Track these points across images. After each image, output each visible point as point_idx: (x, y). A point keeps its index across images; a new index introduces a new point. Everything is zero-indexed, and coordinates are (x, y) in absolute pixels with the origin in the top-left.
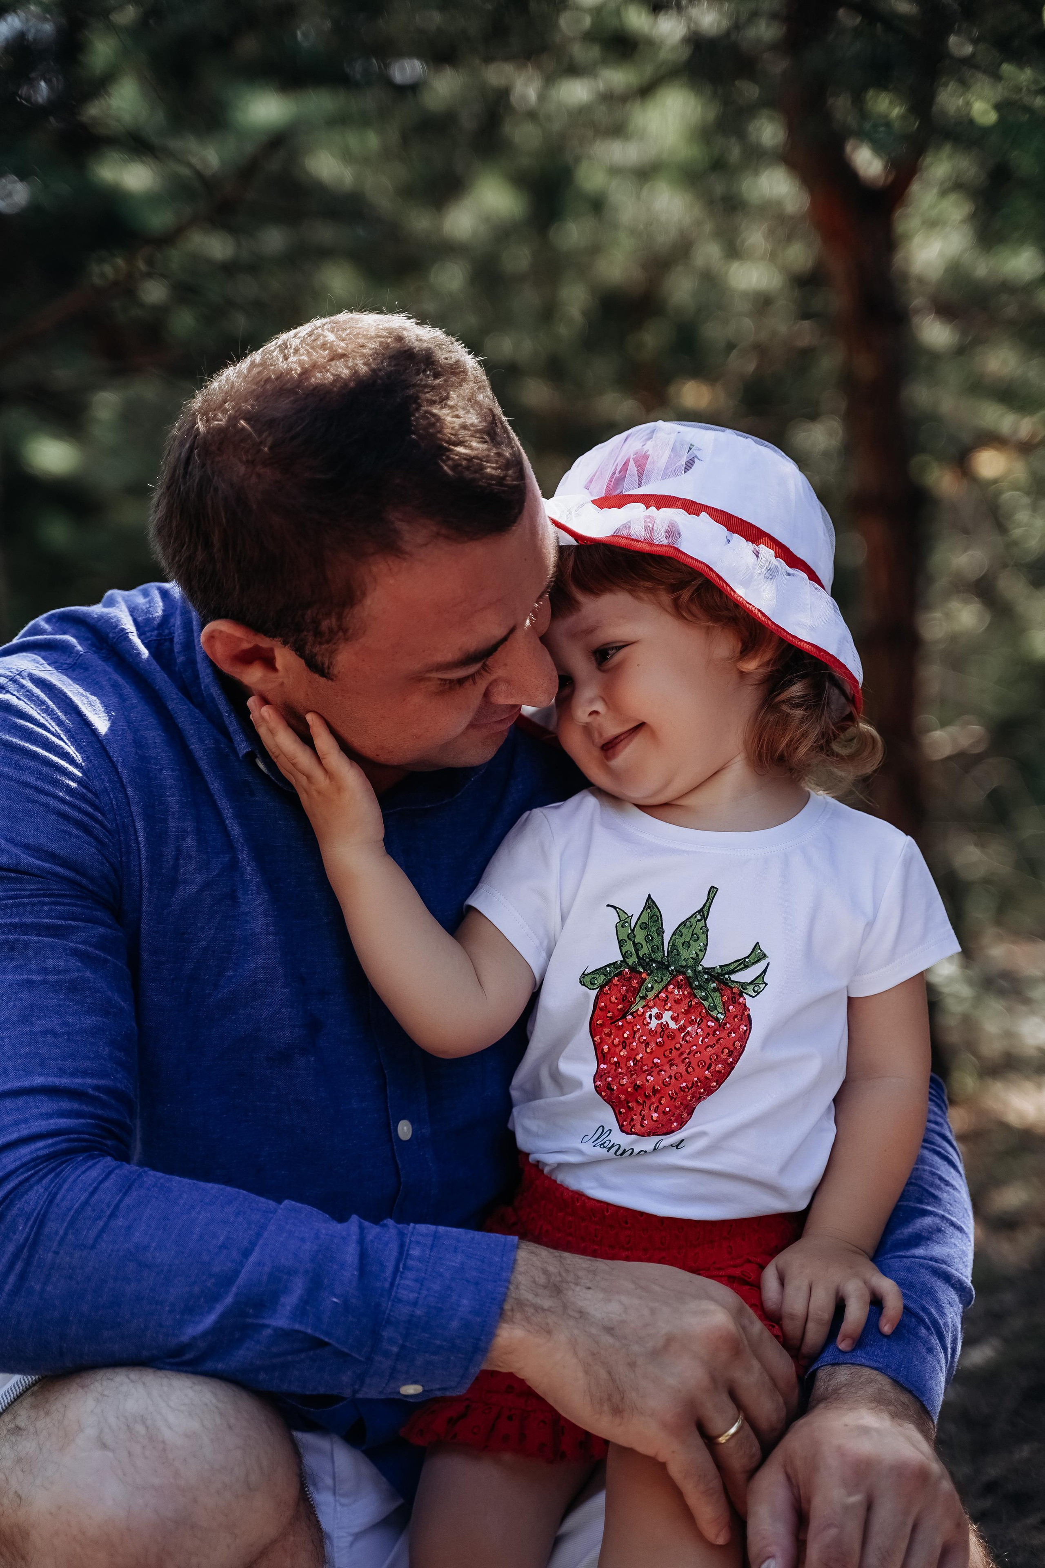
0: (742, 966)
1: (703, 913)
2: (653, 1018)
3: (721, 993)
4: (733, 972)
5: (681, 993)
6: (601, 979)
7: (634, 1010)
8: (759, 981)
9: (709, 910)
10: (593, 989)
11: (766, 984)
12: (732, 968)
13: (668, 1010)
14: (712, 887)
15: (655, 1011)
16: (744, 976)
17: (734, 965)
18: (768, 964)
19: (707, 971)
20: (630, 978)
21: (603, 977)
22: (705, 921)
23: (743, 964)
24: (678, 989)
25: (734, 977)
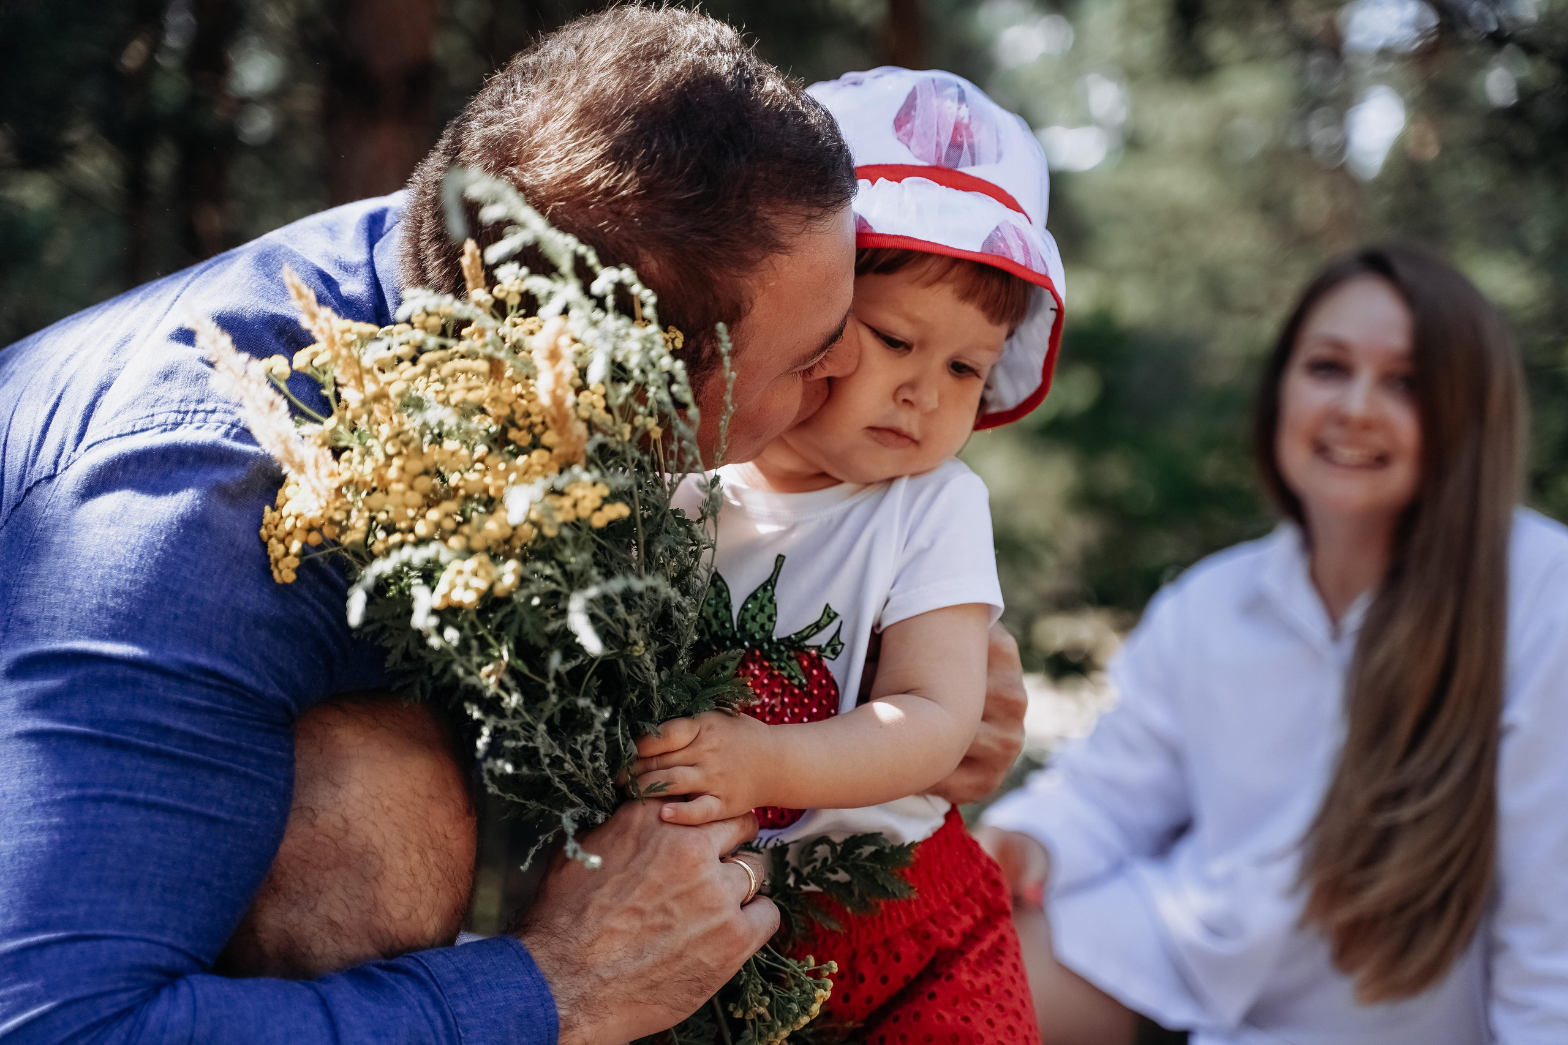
0: (815, 630)
1: (770, 583)
3: (799, 661)
4: (807, 637)
5: (759, 667)
8: (835, 642)
9: (777, 578)
11: (843, 645)
12: (805, 634)
14: (780, 556)
16: (821, 639)
17: (807, 632)
18: (841, 623)
19: (781, 641)
22: (773, 592)
23: (818, 627)
24: (755, 664)
25: (808, 643)
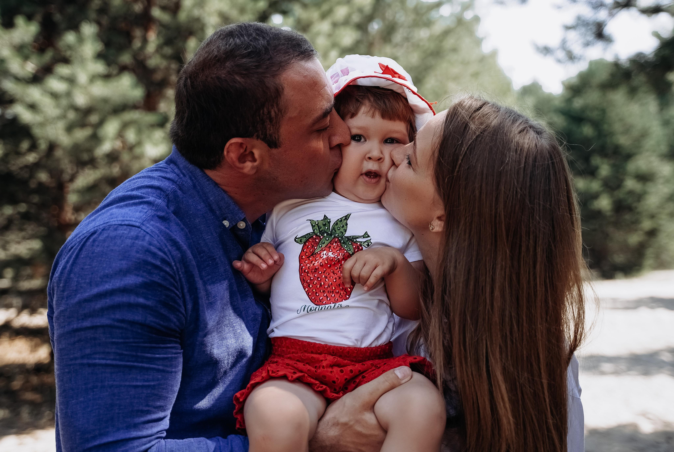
0: (361, 237)
1: (346, 218)
2: (325, 255)
3: (352, 245)
5: (336, 245)
6: (304, 240)
7: (316, 252)
8: (369, 241)
9: (349, 217)
10: (302, 244)
12: (357, 237)
13: (331, 252)
15: (325, 252)
16: (362, 240)
18: (371, 239)
19: (347, 237)
20: (316, 238)
21: (305, 239)
22: (347, 221)
24: (335, 243)
25: (358, 240)
